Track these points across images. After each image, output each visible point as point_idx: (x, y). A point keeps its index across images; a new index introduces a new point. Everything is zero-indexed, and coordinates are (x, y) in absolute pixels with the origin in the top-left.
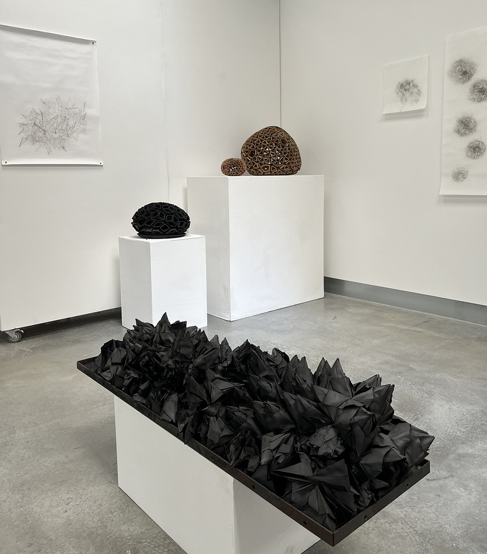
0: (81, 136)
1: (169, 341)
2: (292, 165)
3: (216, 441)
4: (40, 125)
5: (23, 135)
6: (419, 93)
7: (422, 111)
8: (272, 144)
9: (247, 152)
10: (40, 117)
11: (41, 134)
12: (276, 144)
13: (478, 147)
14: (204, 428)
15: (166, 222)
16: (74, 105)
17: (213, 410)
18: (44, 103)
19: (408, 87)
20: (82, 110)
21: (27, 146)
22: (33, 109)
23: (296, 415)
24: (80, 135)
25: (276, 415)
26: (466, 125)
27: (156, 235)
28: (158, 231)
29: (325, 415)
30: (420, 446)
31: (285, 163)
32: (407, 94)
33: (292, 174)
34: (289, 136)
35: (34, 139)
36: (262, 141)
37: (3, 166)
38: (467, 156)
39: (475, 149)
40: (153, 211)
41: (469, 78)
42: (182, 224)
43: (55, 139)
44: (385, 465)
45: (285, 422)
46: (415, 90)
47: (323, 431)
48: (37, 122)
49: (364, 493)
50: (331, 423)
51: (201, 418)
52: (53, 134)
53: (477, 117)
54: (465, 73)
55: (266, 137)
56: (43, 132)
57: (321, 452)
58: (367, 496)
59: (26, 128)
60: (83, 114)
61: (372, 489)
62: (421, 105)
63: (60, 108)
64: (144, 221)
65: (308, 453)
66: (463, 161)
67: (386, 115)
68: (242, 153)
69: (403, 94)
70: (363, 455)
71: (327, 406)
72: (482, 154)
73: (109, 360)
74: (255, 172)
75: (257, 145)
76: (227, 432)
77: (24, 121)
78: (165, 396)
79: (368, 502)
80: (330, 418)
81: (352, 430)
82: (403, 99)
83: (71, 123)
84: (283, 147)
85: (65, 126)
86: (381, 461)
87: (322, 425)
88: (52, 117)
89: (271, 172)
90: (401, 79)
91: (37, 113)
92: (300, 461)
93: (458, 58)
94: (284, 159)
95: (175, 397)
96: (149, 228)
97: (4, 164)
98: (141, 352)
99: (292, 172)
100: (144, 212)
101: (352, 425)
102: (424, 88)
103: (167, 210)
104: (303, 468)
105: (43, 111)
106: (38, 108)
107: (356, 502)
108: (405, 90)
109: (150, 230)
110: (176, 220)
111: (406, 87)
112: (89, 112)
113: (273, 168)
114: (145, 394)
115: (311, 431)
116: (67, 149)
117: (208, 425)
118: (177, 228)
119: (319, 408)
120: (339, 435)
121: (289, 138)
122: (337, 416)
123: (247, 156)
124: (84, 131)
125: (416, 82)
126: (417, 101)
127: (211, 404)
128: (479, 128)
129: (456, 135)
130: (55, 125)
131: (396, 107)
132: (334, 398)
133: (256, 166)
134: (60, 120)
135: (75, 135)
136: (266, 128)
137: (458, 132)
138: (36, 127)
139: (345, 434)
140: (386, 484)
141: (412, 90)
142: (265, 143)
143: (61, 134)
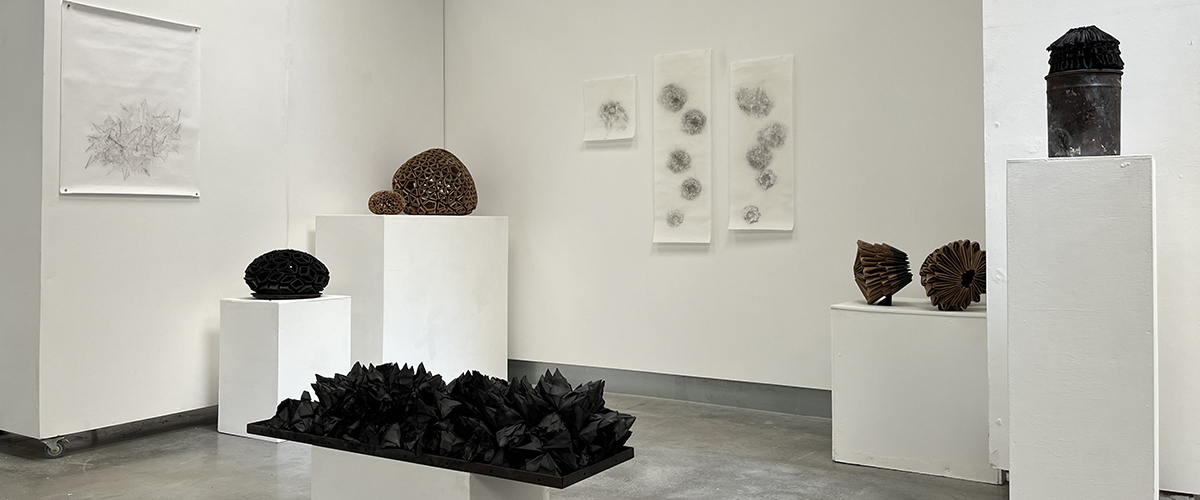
0: (172, 156)
1: (378, 380)
2: (466, 202)
3: (449, 449)
4: (115, 139)
5: (92, 152)
6: (626, 118)
7: (630, 140)
8: (438, 174)
9: (403, 183)
10: (117, 128)
11: (116, 152)
12: (444, 174)
13: (693, 186)
14: (435, 442)
15: (298, 276)
16: (164, 113)
17: (443, 424)
18: (124, 109)
19: (612, 110)
20: (176, 119)
21: (97, 168)
22: (109, 117)
23: (525, 410)
24: (170, 154)
25: (508, 413)
26: (679, 161)
27: (283, 294)
28: (287, 288)
29: (551, 404)
30: (625, 424)
31: (456, 200)
32: (613, 119)
33: (466, 214)
34: (460, 163)
35: (106, 158)
36: (424, 168)
37: (61, 194)
38: (682, 195)
39: (691, 189)
40: (279, 260)
41: (681, 106)
42: (319, 280)
43: (136, 159)
44: (599, 430)
45: (516, 418)
46: (622, 115)
47: (550, 416)
48: (113, 135)
49: (584, 456)
50: (556, 410)
51: (433, 432)
52: (134, 152)
53: (691, 151)
54: (676, 100)
55: (431, 164)
56: (120, 149)
57: (549, 431)
58: (585, 459)
59: (96, 142)
60: (176, 125)
61: (589, 453)
62: (629, 134)
63: (146, 117)
64: (266, 274)
65: (537, 436)
66: (678, 202)
67: (587, 142)
68: (394, 183)
69: (608, 118)
70: (581, 430)
71: (552, 396)
72: (698, 194)
73: (297, 413)
74: (414, 210)
75: (418, 173)
76: (458, 441)
77: (94, 132)
78: (383, 429)
79: (586, 463)
80: (554, 406)
81: (573, 410)
82: (608, 125)
83: (159, 136)
84: (454, 178)
85: (150, 141)
86: (596, 428)
87: (550, 412)
88: (133, 128)
89: (437, 211)
90: (606, 100)
91: (113, 123)
92: (531, 442)
93: (669, 83)
94: (456, 194)
95: (396, 426)
96: (274, 284)
97: (63, 192)
98: (344, 396)
99: (466, 212)
100: (265, 262)
101: (573, 406)
102: (631, 111)
103: (300, 260)
104: (534, 445)
105: (121, 119)
106: (116, 114)
107: (578, 462)
108: (610, 113)
109: (276, 288)
110: (312, 273)
111: (610, 110)
112: (185, 122)
113: (441, 206)
114: (355, 434)
115: (541, 418)
116: (150, 172)
117: (440, 439)
118: (313, 284)
119: (545, 399)
120: (562, 419)
121: (462, 166)
122: (560, 403)
123: (403, 188)
124: (176, 149)
125: (622, 105)
126: (624, 128)
127: (442, 420)
128: (694, 163)
129: (670, 171)
130: (137, 139)
131: (601, 134)
132: (558, 391)
133: (416, 202)
134: (144, 132)
135: (163, 153)
136: (429, 151)
137: (671, 167)
138: (110, 141)
139: (568, 416)
140: (599, 447)
141: (617, 114)
142: (429, 171)
143: (144, 152)
